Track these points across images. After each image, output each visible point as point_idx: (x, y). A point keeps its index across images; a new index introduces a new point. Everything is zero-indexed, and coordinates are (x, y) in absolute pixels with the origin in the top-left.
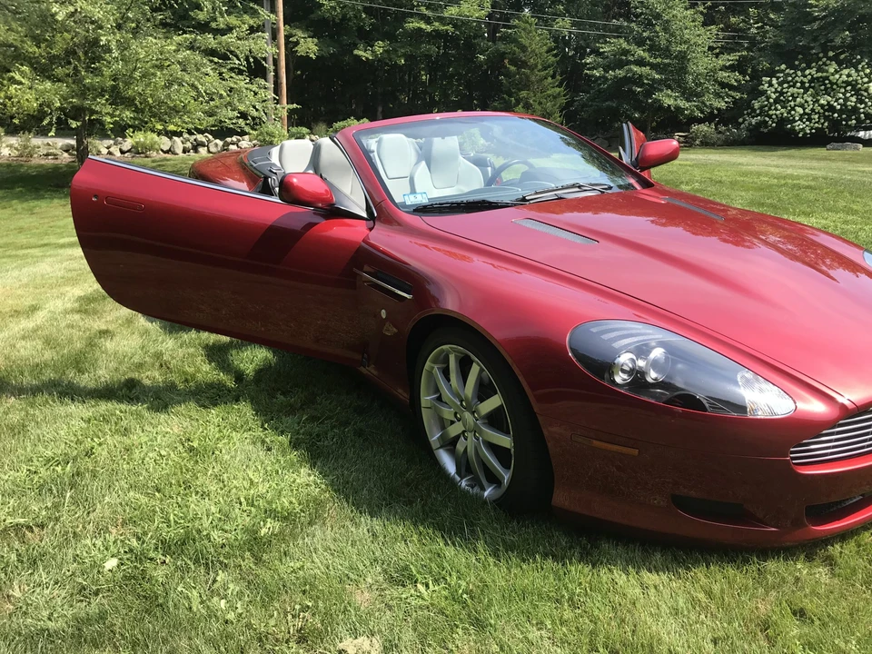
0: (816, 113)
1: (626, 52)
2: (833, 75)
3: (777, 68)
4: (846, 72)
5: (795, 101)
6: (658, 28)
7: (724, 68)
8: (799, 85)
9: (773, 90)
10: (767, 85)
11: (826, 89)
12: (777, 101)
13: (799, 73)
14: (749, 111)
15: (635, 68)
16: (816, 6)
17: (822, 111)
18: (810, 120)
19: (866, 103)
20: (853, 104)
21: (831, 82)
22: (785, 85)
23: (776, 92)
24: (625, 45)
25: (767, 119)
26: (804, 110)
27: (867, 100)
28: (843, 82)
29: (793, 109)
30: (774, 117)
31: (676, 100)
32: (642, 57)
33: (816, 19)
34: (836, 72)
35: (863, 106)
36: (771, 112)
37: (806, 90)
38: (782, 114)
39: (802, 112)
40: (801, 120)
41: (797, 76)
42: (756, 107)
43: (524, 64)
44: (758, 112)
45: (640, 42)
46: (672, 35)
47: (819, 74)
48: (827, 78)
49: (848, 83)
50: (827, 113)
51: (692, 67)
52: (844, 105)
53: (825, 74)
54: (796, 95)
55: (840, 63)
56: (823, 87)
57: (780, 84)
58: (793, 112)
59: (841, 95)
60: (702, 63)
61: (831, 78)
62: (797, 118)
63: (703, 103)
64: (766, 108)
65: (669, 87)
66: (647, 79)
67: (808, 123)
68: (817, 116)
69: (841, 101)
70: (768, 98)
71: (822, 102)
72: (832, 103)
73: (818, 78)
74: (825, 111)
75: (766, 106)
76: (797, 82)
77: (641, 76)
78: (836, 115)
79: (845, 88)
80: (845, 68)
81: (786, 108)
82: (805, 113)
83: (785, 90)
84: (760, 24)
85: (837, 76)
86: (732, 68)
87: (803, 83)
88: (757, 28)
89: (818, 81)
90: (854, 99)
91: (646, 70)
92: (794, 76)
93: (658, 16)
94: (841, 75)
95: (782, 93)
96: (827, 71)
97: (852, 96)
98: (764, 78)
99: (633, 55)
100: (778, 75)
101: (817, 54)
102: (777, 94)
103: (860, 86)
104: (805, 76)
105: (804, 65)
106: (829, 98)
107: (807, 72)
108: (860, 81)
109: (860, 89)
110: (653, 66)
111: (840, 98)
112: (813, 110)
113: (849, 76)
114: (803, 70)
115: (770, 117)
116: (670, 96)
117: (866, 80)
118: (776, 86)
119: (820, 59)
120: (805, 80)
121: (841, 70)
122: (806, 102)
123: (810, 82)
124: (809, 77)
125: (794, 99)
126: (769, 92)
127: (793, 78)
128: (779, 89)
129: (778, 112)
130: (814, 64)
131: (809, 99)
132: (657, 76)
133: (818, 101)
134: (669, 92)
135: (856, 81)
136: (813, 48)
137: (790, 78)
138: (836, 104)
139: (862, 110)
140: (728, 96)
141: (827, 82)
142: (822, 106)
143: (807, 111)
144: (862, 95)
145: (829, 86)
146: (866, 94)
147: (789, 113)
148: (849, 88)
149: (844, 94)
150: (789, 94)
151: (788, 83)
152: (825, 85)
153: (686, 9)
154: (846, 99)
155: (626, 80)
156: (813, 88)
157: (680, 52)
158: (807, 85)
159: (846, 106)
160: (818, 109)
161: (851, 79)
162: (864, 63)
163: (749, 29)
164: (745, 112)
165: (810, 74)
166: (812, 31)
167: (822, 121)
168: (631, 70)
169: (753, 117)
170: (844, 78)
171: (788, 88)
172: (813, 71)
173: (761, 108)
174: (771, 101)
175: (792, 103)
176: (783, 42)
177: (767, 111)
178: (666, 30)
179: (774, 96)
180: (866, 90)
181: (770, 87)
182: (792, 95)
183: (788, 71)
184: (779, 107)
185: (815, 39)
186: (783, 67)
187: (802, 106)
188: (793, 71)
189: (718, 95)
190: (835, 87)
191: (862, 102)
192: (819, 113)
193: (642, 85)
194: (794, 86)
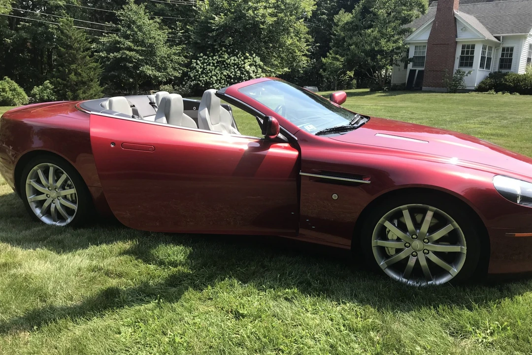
0: (223, 80)
1: (119, 42)
2: (227, 59)
3: (199, 55)
4: (233, 58)
5: (211, 73)
6: (136, 30)
7: (175, 54)
8: (212, 64)
9: (199, 67)
10: (195, 64)
11: (225, 67)
12: (202, 73)
13: (210, 58)
14: (187, 77)
15: (127, 52)
16: (214, 24)
17: (225, 78)
18: (220, 83)
19: (245, 75)
20: (239, 75)
21: (227, 63)
22: (205, 65)
23: (201, 68)
24: (117, 38)
25: (199, 82)
26: (217, 77)
27: (245, 73)
28: (232, 63)
29: (211, 77)
30: (202, 81)
31: (152, 71)
32: (129, 46)
33: (213, 30)
34: (228, 58)
35: (244, 76)
36: (200, 79)
37: (216, 67)
38: (207, 80)
39: (216, 79)
40: (216, 83)
41: (209, 60)
42: (192, 76)
43: (70, 47)
44: (193, 78)
45: (127, 37)
46: (144, 33)
47: (221, 59)
48: (225, 61)
49: (235, 64)
50: (228, 80)
51: (158, 54)
52: (235, 75)
53: (223, 59)
54: (211, 70)
55: (229, 54)
56: (223, 66)
57: (203, 63)
58: (212, 79)
59: (233, 70)
60: (163, 50)
61: (227, 61)
62: (214, 82)
63: (167, 73)
64: (198, 77)
65: (147, 64)
66: (134, 59)
67: (220, 84)
68: (223, 81)
69: (233, 73)
70: (198, 71)
71: (225, 73)
72: (229, 74)
73: (220, 61)
74: (227, 78)
75: (197, 75)
76: (210, 63)
77: (131, 57)
78: (232, 80)
79: (234, 66)
80: (232, 56)
81: (208, 76)
82: (218, 80)
83: (205, 67)
84: (183, 31)
85: (229, 60)
86: (179, 55)
87: (213, 63)
88: (181, 33)
89: (221, 63)
90: (239, 72)
91: (133, 54)
92: (208, 59)
93: (134, 22)
94: (231, 60)
95: (204, 69)
96: (224, 58)
97: (238, 70)
98: (193, 60)
99: (124, 45)
100: (200, 59)
101: (217, 48)
102: (202, 69)
103: (240, 66)
104: (214, 60)
105: (212, 54)
106: (228, 72)
107: (214, 58)
108: (240, 63)
109: (241, 67)
110: (137, 51)
111: (233, 72)
112: (221, 78)
113: (234, 60)
114: (212, 57)
115: (200, 81)
116: (148, 69)
117: (243, 63)
118: (201, 65)
119: (219, 51)
120: (214, 62)
121: (230, 57)
122: (217, 73)
123: (217, 63)
124: (216, 60)
125: (211, 72)
126: (197, 68)
127: (208, 61)
128: (202, 66)
129: (204, 79)
130: (216, 54)
131: (218, 72)
132: (140, 57)
133: (222, 73)
134: (148, 66)
135: (238, 63)
136: (215, 45)
137: (206, 61)
138: (231, 75)
139: (244, 78)
140: (180, 69)
141: (225, 63)
142: (225, 76)
143: (218, 78)
144: (242, 70)
145: (226, 65)
146: (244, 70)
147: (210, 79)
148: (236, 67)
149: (234, 70)
150: (208, 69)
151: (206, 63)
152: (224, 65)
153: (149, 20)
154: (235, 72)
155: (122, 59)
156: (219, 66)
157: (150, 43)
158: (216, 65)
159: (236, 76)
160: (223, 77)
161: (236, 62)
162: (240, 54)
163: (178, 33)
164: (185, 78)
165: (216, 59)
166: (213, 37)
167: (226, 83)
168: (125, 53)
169: (191, 81)
170: (233, 61)
171: (207, 65)
172: (217, 58)
173: (195, 76)
174: (200, 72)
175: (210, 74)
176: (199, 41)
177: (199, 78)
178: (140, 30)
179: (200, 70)
180: (244, 68)
181: (198, 65)
182: (209, 70)
183: (204, 57)
184: (204, 76)
185: (215, 41)
186: (202, 54)
187: (215, 76)
188: (206, 57)
189: (175, 69)
190: (229, 66)
191: (243, 74)
192: (224, 79)
193: (131, 62)
194: (209, 65)
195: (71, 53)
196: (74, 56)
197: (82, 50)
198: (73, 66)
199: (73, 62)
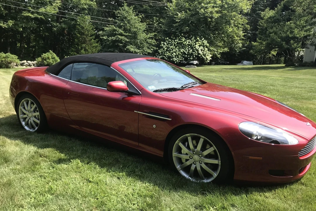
0: (180, 55)
1: (115, 30)
2: (184, 42)
3: (166, 39)
4: (188, 41)
5: (173, 51)
6: (126, 22)
7: (150, 38)
8: (173, 45)
9: (165, 46)
10: (163, 45)
11: (182, 47)
12: (167, 50)
13: (173, 41)
14: (157, 54)
15: (120, 37)
16: (177, 18)
17: (182, 54)
18: (178, 57)
20: (191, 52)
21: (183, 44)
23: (166, 47)
24: (115, 28)
25: (164, 57)
26: (176, 54)
27: (195, 51)
28: (187, 44)
29: (172, 53)
30: (166, 56)
31: (134, 49)
32: (121, 33)
33: (177, 22)
34: (185, 41)
36: (165, 54)
37: (176, 47)
38: (169, 55)
39: (175, 54)
40: (175, 57)
41: (172, 42)
42: (160, 52)
43: (83, 34)
44: (161, 54)
45: (120, 27)
46: (131, 25)
47: (180, 42)
48: (182, 43)
49: (189, 45)
50: (183, 55)
51: (139, 37)
53: (181, 42)
54: (173, 49)
55: (186, 38)
56: (181, 46)
57: (168, 44)
58: (172, 54)
59: (187, 49)
60: (142, 36)
61: (184, 43)
62: (174, 57)
63: (144, 50)
64: (164, 53)
65: (131, 44)
66: (124, 41)
67: (177, 58)
68: (180, 56)
69: (187, 51)
70: (164, 49)
71: (182, 51)
72: (185, 51)
73: (179, 43)
74: (183, 54)
75: (163, 52)
76: (173, 44)
77: (121, 40)
78: (186, 56)
79: (188, 46)
80: (188, 40)
81: (170, 53)
82: (176, 55)
83: (169, 47)
84: (157, 23)
85: (185, 42)
86: (152, 38)
87: (174, 44)
88: (157, 24)
89: (180, 44)
90: (191, 50)
91: (123, 37)
92: (171, 42)
93: (126, 18)
94: (186, 42)
96: (182, 41)
97: (191, 49)
98: (162, 42)
99: (118, 32)
100: (166, 41)
101: (178, 35)
102: (167, 48)
103: (193, 46)
104: (175, 42)
105: (174, 38)
106: (184, 50)
107: (176, 40)
108: (193, 44)
109: (193, 47)
110: (126, 36)
111: (187, 50)
112: (179, 54)
113: (189, 42)
114: (174, 40)
115: (165, 56)
116: (132, 47)
117: (194, 44)
118: (166, 45)
119: (179, 36)
120: (175, 43)
121: (186, 40)
122: (176, 51)
123: (177, 44)
124: (177, 42)
125: (173, 50)
126: (164, 47)
127: (171, 43)
128: (167, 46)
129: (168, 54)
130: (177, 38)
131: (177, 50)
132: (127, 40)
133: (180, 51)
134: (132, 46)
135: (191, 44)
136: (177, 32)
137: (170, 43)
138: (186, 52)
139: (194, 54)
140: (152, 48)
141: (182, 44)
142: (182, 53)
144: (194, 49)
145: (183, 45)
146: (195, 49)
147: (171, 55)
148: (189, 47)
149: (188, 49)
150: (171, 48)
151: (170, 44)
152: (182, 45)
153: (135, 16)
155: (116, 41)
156: (178, 46)
157: (134, 31)
158: (176, 45)
159: (189, 53)
160: (180, 53)
161: (190, 43)
162: (193, 38)
163: (154, 24)
164: (156, 54)
165: (177, 41)
166: (176, 26)
167: (182, 58)
168: (118, 37)
169: (159, 56)
170: (188, 43)
171: (170, 45)
173: (162, 52)
174: (165, 50)
175: (172, 51)
176: (167, 29)
177: (164, 54)
178: (129, 23)
179: (166, 49)
180: (195, 47)
182: (172, 48)
183: (169, 40)
184: (168, 53)
185: (177, 29)
186: (168, 38)
187: (175, 52)
188: (171, 40)
189: (148, 48)
190: (185, 46)
191: (194, 51)
192: (181, 55)
193: (122, 43)
194: (172, 45)
195: (83, 37)
196: (85, 39)
197: (89, 35)
198: (84, 45)
199: (84, 43)
